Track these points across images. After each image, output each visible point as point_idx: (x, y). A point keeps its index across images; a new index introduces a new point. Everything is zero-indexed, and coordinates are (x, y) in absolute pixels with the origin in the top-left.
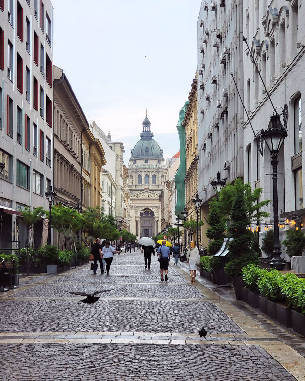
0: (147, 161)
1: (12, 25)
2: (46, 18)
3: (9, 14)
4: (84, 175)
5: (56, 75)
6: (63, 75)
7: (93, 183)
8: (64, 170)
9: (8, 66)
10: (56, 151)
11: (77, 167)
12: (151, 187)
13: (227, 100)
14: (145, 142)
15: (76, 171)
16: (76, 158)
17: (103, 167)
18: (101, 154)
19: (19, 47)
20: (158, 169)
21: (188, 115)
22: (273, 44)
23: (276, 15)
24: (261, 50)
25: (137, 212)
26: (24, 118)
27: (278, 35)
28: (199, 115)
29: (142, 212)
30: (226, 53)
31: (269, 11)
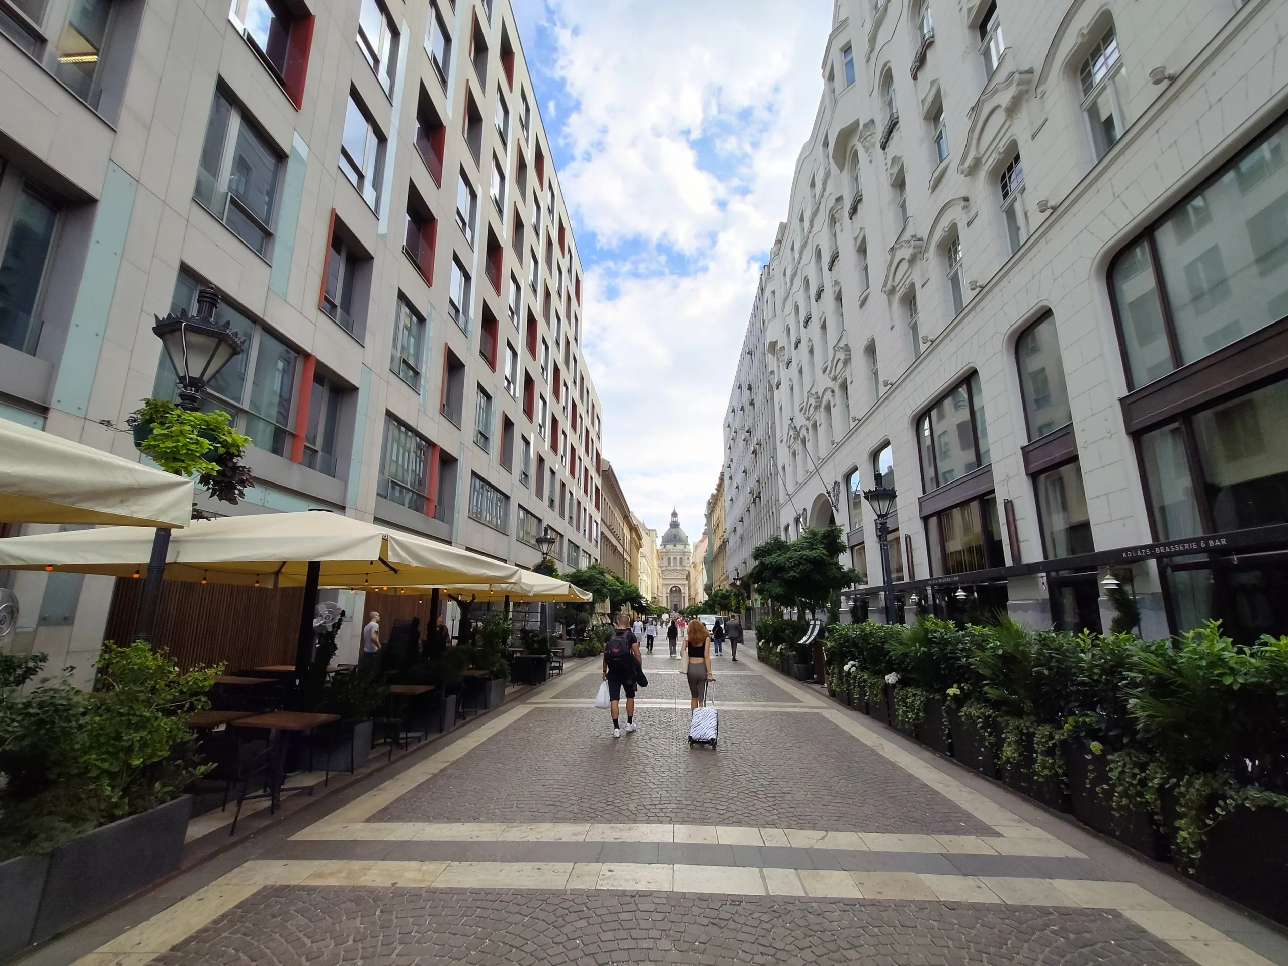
0: (675, 546)
1: (567, 417)
2: (596, 418)
3: (564, 408)
4: (626, 556)
5: (603, 468)
6: (610, 466)
7: (633, 564)
8: (610, 552)
9: (562, 454)
10: (602, 533)
11: (620, 549)
12: (678, 568)
13: (759, 486)
14: (673, 530)
15: (619, 552)
16: (619, 541)
17: (641, 550)
18: (640, 539)
19: (572, 438)
20: (685, 552)
21: (715, 504)
22: (815, 426)
23: (818, 398)
24: (799, 435)
25: (667, 589)
26: (575, 502)
27: (820, 416)
28: (728, 503)
29: (671, 591)
30: (757, 444)
31: (808, 396)
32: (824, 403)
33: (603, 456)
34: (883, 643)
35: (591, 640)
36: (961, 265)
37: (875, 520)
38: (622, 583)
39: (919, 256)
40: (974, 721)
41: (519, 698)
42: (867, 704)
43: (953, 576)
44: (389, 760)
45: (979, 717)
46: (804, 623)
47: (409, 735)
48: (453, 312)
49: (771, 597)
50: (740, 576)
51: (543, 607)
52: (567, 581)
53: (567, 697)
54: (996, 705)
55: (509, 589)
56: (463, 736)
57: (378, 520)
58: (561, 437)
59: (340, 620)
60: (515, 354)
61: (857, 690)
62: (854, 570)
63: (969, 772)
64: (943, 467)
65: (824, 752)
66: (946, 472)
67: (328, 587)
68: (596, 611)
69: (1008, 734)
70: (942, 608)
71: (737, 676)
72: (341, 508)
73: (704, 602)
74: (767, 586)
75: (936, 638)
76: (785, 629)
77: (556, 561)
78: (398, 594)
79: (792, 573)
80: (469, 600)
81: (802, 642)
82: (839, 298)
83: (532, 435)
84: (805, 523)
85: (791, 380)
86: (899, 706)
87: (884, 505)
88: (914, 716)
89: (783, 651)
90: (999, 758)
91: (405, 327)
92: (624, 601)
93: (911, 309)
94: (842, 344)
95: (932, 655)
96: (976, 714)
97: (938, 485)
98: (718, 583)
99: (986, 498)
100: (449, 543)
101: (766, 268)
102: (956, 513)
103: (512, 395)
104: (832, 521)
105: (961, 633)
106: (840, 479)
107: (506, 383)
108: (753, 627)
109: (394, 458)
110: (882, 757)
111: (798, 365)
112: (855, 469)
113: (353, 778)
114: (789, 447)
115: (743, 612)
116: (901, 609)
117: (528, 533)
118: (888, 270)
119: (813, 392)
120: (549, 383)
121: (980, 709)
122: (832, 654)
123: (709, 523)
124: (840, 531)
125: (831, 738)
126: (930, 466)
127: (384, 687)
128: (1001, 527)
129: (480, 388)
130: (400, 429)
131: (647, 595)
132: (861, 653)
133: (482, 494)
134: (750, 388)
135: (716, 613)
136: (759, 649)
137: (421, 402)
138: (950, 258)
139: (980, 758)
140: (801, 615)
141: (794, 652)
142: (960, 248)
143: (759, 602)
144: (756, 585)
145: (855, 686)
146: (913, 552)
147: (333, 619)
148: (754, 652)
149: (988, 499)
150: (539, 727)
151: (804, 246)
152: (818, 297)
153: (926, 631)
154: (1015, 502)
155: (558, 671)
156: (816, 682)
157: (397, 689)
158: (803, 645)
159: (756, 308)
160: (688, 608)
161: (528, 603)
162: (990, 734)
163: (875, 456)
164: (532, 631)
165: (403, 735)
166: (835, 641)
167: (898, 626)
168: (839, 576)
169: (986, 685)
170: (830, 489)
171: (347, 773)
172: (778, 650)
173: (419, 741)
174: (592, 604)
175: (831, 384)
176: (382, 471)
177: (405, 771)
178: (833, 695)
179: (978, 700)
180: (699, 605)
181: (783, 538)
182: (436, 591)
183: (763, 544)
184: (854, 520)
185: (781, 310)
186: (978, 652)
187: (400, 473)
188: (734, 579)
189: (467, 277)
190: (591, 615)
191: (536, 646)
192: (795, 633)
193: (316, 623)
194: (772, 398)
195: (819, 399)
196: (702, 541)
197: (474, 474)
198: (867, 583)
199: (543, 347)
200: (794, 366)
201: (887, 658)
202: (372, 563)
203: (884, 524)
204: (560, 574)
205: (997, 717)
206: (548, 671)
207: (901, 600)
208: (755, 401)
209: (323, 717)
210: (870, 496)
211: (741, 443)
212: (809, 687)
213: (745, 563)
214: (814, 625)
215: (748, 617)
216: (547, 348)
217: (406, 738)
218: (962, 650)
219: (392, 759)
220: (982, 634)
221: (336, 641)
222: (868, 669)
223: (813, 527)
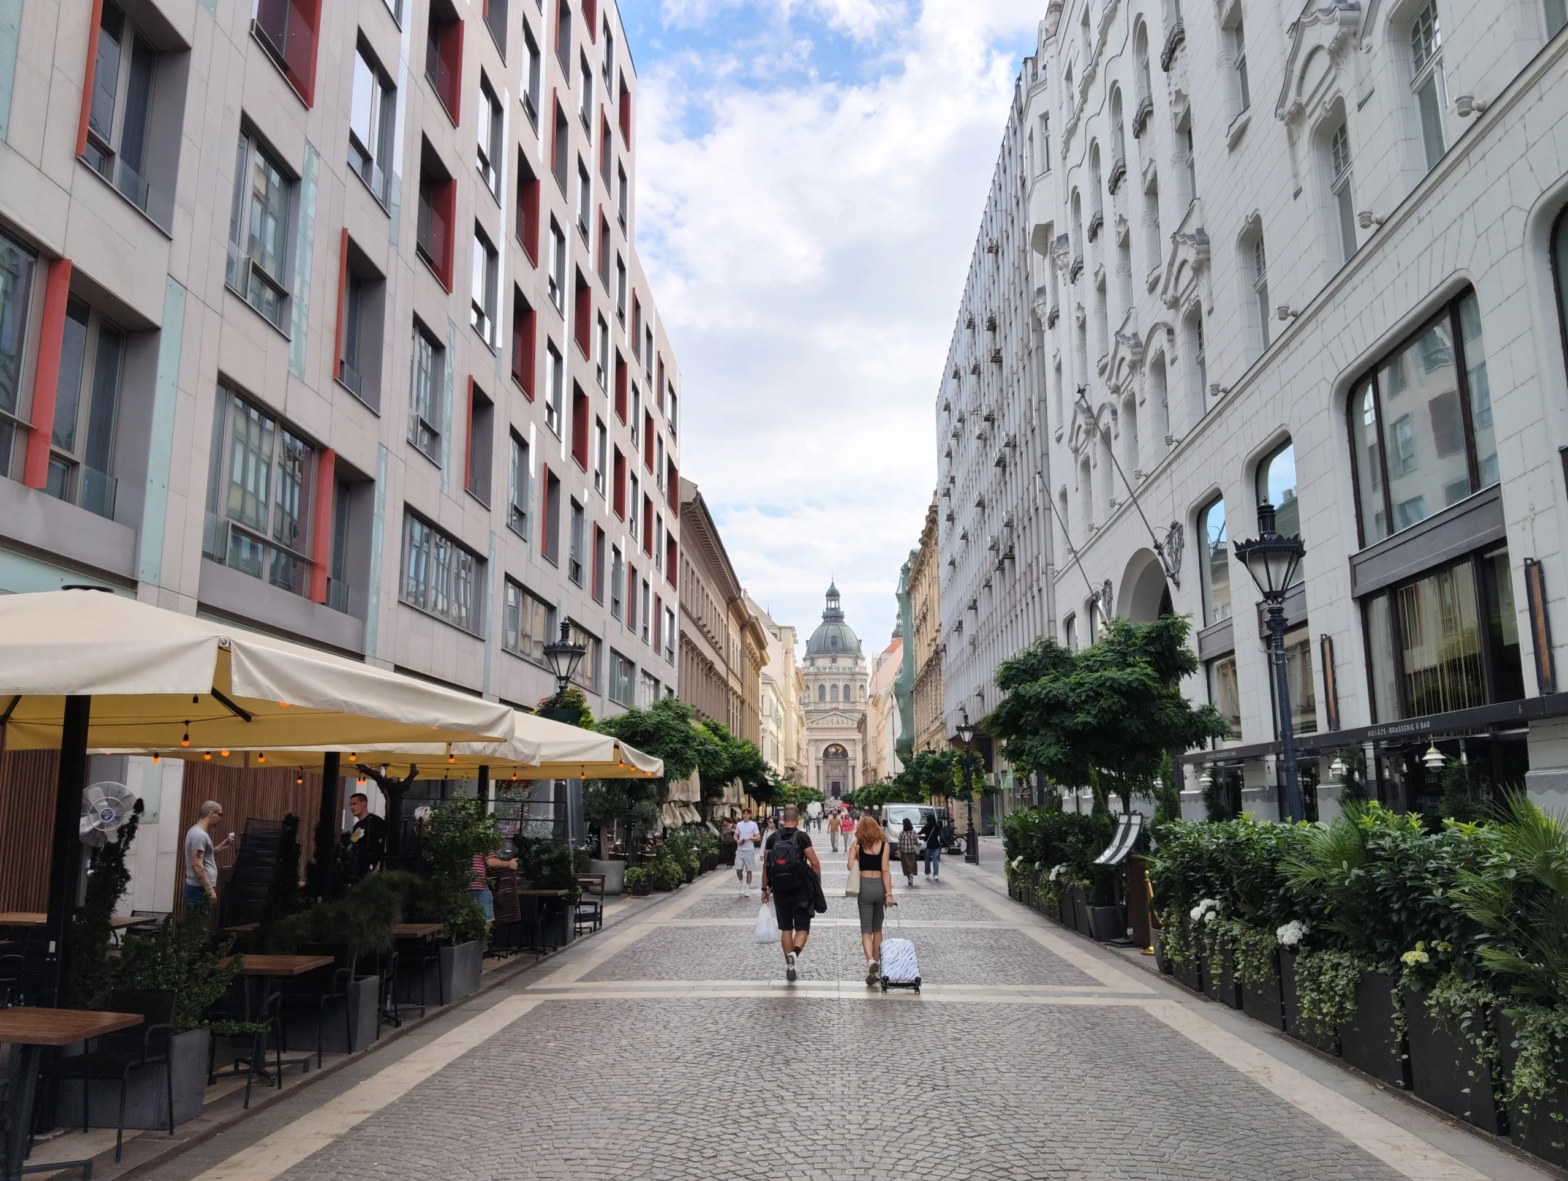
0: (834, 661)
1: (605, 390)
2: (667, 391)
3: (599, 371)
4: (733, 683)
5: (685, 496)
6: (698, 494)
7: (747, 698)
8: (698, 673)
9: (597, 466)
10: (683, 635)
11: (720, 667)
12: (841, 707)
13: (1012, 533)
14: (831, 627)
15: (717, 674)
16: (717, 649)
17: (764, 669)
18: (761, 644)
19: (618, 434)
20: (853, 674)
21: (919, 571)
22: (1131, 406)
23: (1138, 344)
24: (1096, 424)
25: (817, 750)
26: (625, 569)
27: (1143, 385)
28: (945, 570)
29: (826, 751)
30: (1007, 445)
31: (1117, 343)
32: (1151, 355)
33: (682, 473)
34: (1274, 861)
35: (660, 858)
36: (1440, 63)
37: (1258, 605)
38: (724, 738)
39: (1353, 42)
40: (1454, 1016)
41: (509, 981)
42: (1239, 987)
43: (1419, 721)
44: (246, 1107)
45: (1465, 1008)
46: (1107, 820)
47: (284, 1057)
48: (357, 162)
49: (1038, 766)
50: (972, 722)
51: (560, 789)
52: (609, 734)
53: (612, 976)
54: (1500, 982)
55: (488, 752)
56: (397, 1059)
57: (205, 609)
58: (594, 432)
59: (134, 820)
60: (492, 253)
61: (1218, 958)
62: (1212, 711)
63: (1443, 1118)
64: (1401, 492)
65: (1149, 1087)
66: (1407, 503)
67: (108, 751)
68: (670, 798)
69: (1525, 1042)
70: (1394, 786)
71: (967, 931)
72: (130, 584)
73: (894, 777)
74: (1029, 743)
75: (1383, 849)
76: (1066, 834)
77: (586, 693)
78: (252, 765)
79: (1081, 718)
80: (403, 776)
81: (1101, 860)
82: (1185, 129)
83: (533, 428)
84: (1109, 612)
85: (1080, 307)
86: (1305, 989)
87: (1278, 572)
88: (1333, 1010)
89: (1063, 879)
90: (1504, 1091)
91: (256, 196)
92: (729, 777)
93: (1336, 154)
94: (1190, 229)
95: (1372, 883)
96: (1460, 1003)
97: (1391, 529)
98: (924, 737)
99: (1488, 556)
100: (360, 657)
101: (1030, 63)
102: (1427, 589)
103: (488, 342)
104: (1166, 605)
105: (1433, 837)
106: (1183, 518)
107: (474, 317)
108: (999, 829)
109: (237, 477)
110: (1267, 1093)
111: (1096, 274)
112: (1216, 497)
113: (174, 1143)
114: (1076, 451)
115: (976, 797)
116: (1310, 790)
117: (526, 636)
118: (1289, 71)
119: (1128, 332)
120: (566, 317)
121: (1468, 991)
122: (1166, 884)
123: (905, 612)
124: (1184, 628)
125: (1163, 1057)
126: (1375, 486)
127: (231, 959)
128: (1518, 616)
129: (419, 325)
130: (248, 417)
131: (776, 765)
132: (1226, 881)
133: (428, 554)
134: (992, 326)
135: (920, 800)
136: (1013, 875)
137: (292, 357)
138: (1416, 47)
139: (1466, 1090)
140: (1100, 804)
141: (1086, 882)
142: (1437, 26)
143: (1010, 777)
144: (1004, 742)
145: (1212, 950)
146: (1338, 671)
147: (118, 818)
148: (1002, 882)
149: (1492, 558)
150: (556, 1039)
151: (1109, 18)
152: (1141, 127)
153: (1364, 835)
154: (1547, 564)
155: (590, 924)
156: (1132, 944)
157: (255, 962)
158: (1105, 866)
159: (1007, 151)
160: (862, 790)
161: (527, 783)
162: (1488, 1042)
163: (1259, 467)
164: (538, 840)
165: (271, 1057)
166: (1173, 857)
167: (1304, 827)
168: (1180, 721)
169: (1481, 941)
170: (1162, 539)
171: (160, 1133)
172: (1052, 877)
173: (306, 1070)
174: (662, 783)
175: (1167, 316)
176: (213, 504)
177: (280, 1128)
178: (1167, 969)
179: (1463, 972)
180: (885, 782)
181: (1061, 643)
182: (332, 758)
183: (1020, 656)
184: (1214, 604)
185: (1060, 156)
186: (1467, 877)
187: (250, 511)
188: (959, 729)
189: (388, 87)
190: (659, 805)
191: (546, 871)
192: (1088, 842)
193: (86, 825)
194: (1041, 347)
195: (1140, 347)
196: (890, 650)
197: (410, 511)
198: (1238, 736)
199: (553, 238)
200: (1087, 279)
201: (1281, 891)
202: (196, 699)
203: (1277, 612)
204: (596, 721)
205: (1502, 1006)
206: (571, 925)
207: (1311, 771)
208: (1003, 354)
209: (108, 1019)
210: (1248, 552)
211: (974, 444)
212: (1118, 955)
213: (980, 695)
214: (1129, 826)
215: (988, 810)
216: (561, 239)
217: (279, 1063)
218: (1435, 873)
219: (252, 1104)
220: (1477, 839)
221: (129, 863)
222: (1240, 916)
223: (1125, 617)
